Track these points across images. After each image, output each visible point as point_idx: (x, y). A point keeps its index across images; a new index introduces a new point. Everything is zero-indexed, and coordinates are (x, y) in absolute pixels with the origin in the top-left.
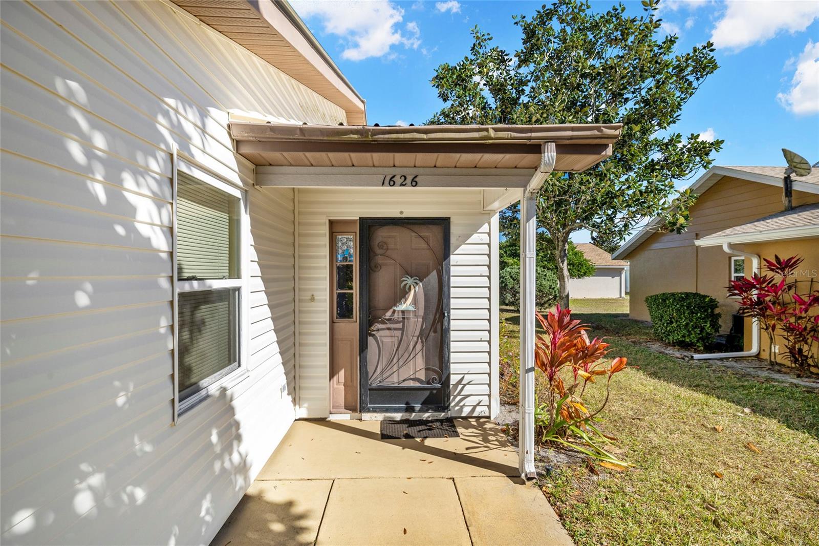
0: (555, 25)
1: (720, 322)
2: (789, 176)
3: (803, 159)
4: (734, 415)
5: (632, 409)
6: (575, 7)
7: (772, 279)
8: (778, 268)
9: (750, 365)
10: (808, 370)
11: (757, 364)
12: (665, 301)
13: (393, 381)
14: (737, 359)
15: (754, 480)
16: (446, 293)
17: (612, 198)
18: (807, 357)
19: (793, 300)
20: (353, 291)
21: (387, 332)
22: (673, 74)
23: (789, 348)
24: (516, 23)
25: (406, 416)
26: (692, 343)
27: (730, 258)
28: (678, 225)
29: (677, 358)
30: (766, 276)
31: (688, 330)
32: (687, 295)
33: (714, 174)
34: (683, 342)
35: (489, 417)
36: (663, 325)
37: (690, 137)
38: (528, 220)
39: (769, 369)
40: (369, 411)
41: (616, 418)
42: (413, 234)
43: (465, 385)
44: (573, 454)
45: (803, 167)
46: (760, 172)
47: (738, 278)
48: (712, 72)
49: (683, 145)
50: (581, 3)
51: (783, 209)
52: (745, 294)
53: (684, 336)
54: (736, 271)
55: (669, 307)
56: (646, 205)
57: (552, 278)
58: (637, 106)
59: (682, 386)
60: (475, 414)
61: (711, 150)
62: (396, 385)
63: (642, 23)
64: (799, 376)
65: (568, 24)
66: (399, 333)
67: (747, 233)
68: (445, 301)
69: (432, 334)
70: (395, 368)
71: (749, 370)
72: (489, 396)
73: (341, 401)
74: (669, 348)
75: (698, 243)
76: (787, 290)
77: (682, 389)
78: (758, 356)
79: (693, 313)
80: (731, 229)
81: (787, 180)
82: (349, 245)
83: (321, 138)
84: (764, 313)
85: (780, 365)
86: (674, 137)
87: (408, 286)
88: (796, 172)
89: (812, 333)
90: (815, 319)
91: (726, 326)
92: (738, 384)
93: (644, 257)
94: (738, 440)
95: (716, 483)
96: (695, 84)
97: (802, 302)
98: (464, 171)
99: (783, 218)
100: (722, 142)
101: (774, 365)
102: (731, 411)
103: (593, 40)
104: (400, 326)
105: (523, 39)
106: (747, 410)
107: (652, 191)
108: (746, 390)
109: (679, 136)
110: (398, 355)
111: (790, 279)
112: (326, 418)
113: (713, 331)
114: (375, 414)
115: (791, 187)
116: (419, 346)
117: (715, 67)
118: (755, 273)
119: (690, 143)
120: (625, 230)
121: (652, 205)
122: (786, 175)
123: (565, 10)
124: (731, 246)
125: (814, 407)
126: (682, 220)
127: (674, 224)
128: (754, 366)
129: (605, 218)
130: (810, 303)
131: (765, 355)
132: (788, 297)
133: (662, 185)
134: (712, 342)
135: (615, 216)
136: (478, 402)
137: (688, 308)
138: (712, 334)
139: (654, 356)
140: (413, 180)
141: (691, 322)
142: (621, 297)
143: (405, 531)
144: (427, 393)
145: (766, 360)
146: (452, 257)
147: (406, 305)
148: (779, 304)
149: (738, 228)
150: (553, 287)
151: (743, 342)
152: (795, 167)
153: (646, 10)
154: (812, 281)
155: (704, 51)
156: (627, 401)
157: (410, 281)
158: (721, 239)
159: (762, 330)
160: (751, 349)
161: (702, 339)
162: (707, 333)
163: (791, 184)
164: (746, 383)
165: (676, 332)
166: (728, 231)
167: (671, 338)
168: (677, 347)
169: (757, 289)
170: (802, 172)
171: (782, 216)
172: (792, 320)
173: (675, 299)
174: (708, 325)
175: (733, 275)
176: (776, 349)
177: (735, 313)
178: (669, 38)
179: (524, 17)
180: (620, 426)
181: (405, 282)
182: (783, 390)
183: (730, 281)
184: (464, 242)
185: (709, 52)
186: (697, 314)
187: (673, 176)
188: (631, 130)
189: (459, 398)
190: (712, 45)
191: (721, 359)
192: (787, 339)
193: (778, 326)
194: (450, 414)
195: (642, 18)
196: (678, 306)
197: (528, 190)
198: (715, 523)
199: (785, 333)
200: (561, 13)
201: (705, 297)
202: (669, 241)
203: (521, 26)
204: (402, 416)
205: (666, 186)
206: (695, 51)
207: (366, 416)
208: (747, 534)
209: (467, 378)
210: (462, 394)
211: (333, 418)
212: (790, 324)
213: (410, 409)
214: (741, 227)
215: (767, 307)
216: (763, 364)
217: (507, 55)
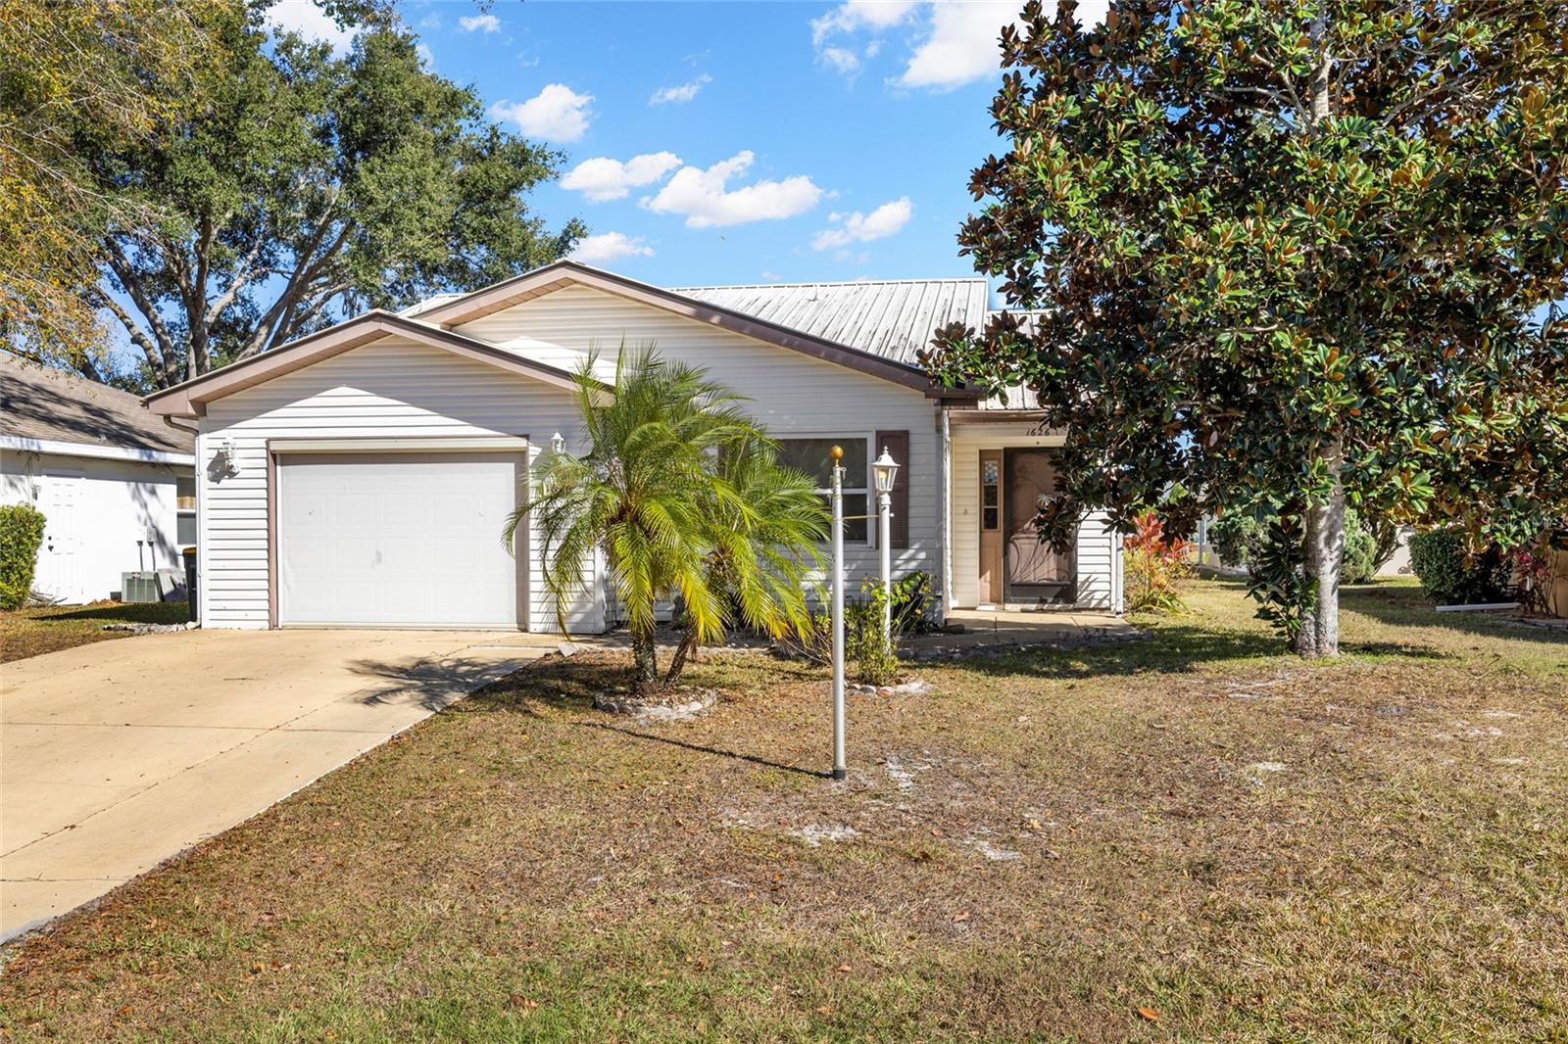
13: (1030, 578)
20: (997, 507)
21: (1027, 541)
25: (1040, 606)
35: (1109, 609)
40: (1011, 602)
42: (1047, 460)
43: (1090, 582)
60: (1101, 606)
62: (1033, 582)
66: (1035, 541)
70: (1032, 568)
72: (1111, 591)
73: (988, 596)
82: (995, 470)
104: (1035, 535)
110: (1035, 559)
112: (976, 608)
114: (1016, 605)
136: (1103, 597)
144: (1059, 589)
157: (1044, 498)
181: (1041, 499)
189: (1085, 593)
194: (1078, 606)
207: (1008, 607)
209: (1093, 577)
210: (1088, 590)
211: (981, 608)
213: (1043, 601)
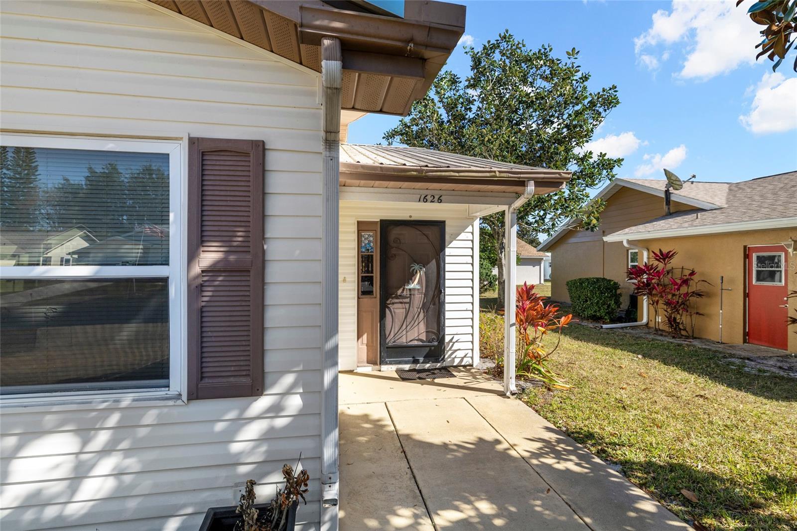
0: (497, 56)
1: (621, 299)
2: (668, 189)
3: (677, 177)
4: (632, 359)
5: (566, 358)
6: (514, 45)
7: (657, 267)
8: (661, 258)
9: (642, 331)
10: (680, 333)
11: (646, 330)
12: (582, 284)
13: (403, 341)
14: (633, 328)
15: (644, 390)
16: (443, 276)
17: (544, 202)
18: (679, 323)
19: (671, 283)
20: (374, 275)
21: (400, 305)
22: (588, 106)
23: (667, 317)
24: (466, 53)
25: (412, 366)
26: (601, 316)
27: (628, 251)
28: (592, 225)
29: (591, 328)
30: (653, 264)
31: (599, 307)
32: (598, 279)
33: (616, 184)
34: (595, 316)
35: (472, 365)
36: (580, 303)
37: (599, 155)
38: (512, 226)
39: (655, 334)
40: (386, 364)
41: (557, 364)
42: (418, 232)
43: (454, 343)
44: (535, 382)
45: (677, 184)
46: (649, 185)
47: (634, 267)
48: (615, 106)
49: (594, 161)
50: (518, 42)
51: (664, 214)
52: (639, 278)
53: (595, 312)
54: (632, 261)
55: (585, 289)
56: (569, 210)
57: (487, 267)
58: (559, 127)
59: (597, 344)
60: (463, 364)
61: (614, 166)
62: (405, 344)
63: (566, 67)
64: (674, 337)
65: (508, 58)
66: (407, 306)
67: (640, 232)
68: (442, 281)
69: (432, 306)
70: (404, 332)
71: (641, 335)
72: (472, 350)
73: (364, 357)
74: (584, 322)
75: (605, 239)
76: (666, 274)
77: (597, 346)
78: (647, 324)
79: (602, 293)
80: (629, 228)
81: (667, 193)
82: (372, 240)
83: (393, 173)
84: (651, 292)
85: (662, 331)
86: (587, 154)
87: (415, 271)
88: (673, 187)
89: (682, 306)
90: (684, 296)
91: (625, 304)
92: (634, 342)
93: (561, 249)
94: (635, 372)
95: (622, 391)
96: (603, 114)
97: (675, 284)
98: (472, 193)
99: (664, 221)
100: (623, 160)
101: (658, 331)
102: (630, 357)
103: (526, 69)
104: (407, 300)
105: (471, 66)
106: (640, 356)
107: (573, 199)
108: (639, 346)
109: (591, 153)
110: (407, 321)
111: (669, 267)
112: (354, 370)
113: (616, 307)
114: (391, 366)
115: (670, 198)
116: (422, 315)
117: (618, 102)
118: (645, 262)
119: (599, 159)
120: (553, 228)
121: (573, 209)
122: (666, 189)
123: (506, 46)
124: (629, 242)
125: (681, 354)
126: (594, 221)
127: (589, 224)
128: (644, 332)
129: (538, 218)
130: (681, 284)
131: (652, 324)
132: (666, 280)
133: (581, 195)
134: (615, 315)
135: (545, 217)
136: (464, 355)
137: (598, 289)
138: (615, 309)
139: (575, 327)
140: (439, 199)
141: (600, 300)
142: (540, 283)
143: (448, 422)
144: (428, 349)
145: (653, 328)
146: (447, 250)
147: (414, 285)
148: (661, 285)
149: (633, 228)
150: (488, 274)
151: (637, 315)
152: (672, 183)
153: (569, 58)
154: (682, 268)
155: (610, 92)
156: (562, 354)
157: (416, 267)
158: (622, 236)
159: (650, 305)
160: (642, 320)
161: (608, 313)
162: (612, 309)
163: (670, 196)
164: (639, 342)
165: (589, 308)
166: (627, 230)
167: (586, 313)
168: (590, 320)
169: (647, 274)
170: (677, 187)
171: (663, 220)
172: (670, 297)
173: (589, 283)
174: (613, 303)
175: (630, 264)
176: (659, 319)
177: (631, 293)
178: (584, 75)
179: (473, 49)
180: (561, 368)
181: (413, 268)
182: (663, 345)
183: (628, 268)
184: (455, 239)
185: (613, 93)
186: (605, 294)
187: (587, 186)
188: (558, 150)
189: (450, 352)
190: (616, 87)
191: (622, 328)
192: (666, 311)
193: (661, 302)
194: (445, 364)
195: (566, 63)
196: (591, 288)
197: (512, 208)
198: (624, 407)
199: (665, 307)
200: (502, 48)
201: (610, 281)
202: (583, 237)
203: (470, 55)
204: (410, 367)
205: (584, 196)
206: (604, 91)
207: (384, 368)
208: (640, 411)
209: (457, 337)
210: (452, 349)
211: (360, 370)
212: (668, 300)
213: (416, 362)
214: (636, 227)
215: (654, 288)
216: (651, 331)
217: (458, 78)
